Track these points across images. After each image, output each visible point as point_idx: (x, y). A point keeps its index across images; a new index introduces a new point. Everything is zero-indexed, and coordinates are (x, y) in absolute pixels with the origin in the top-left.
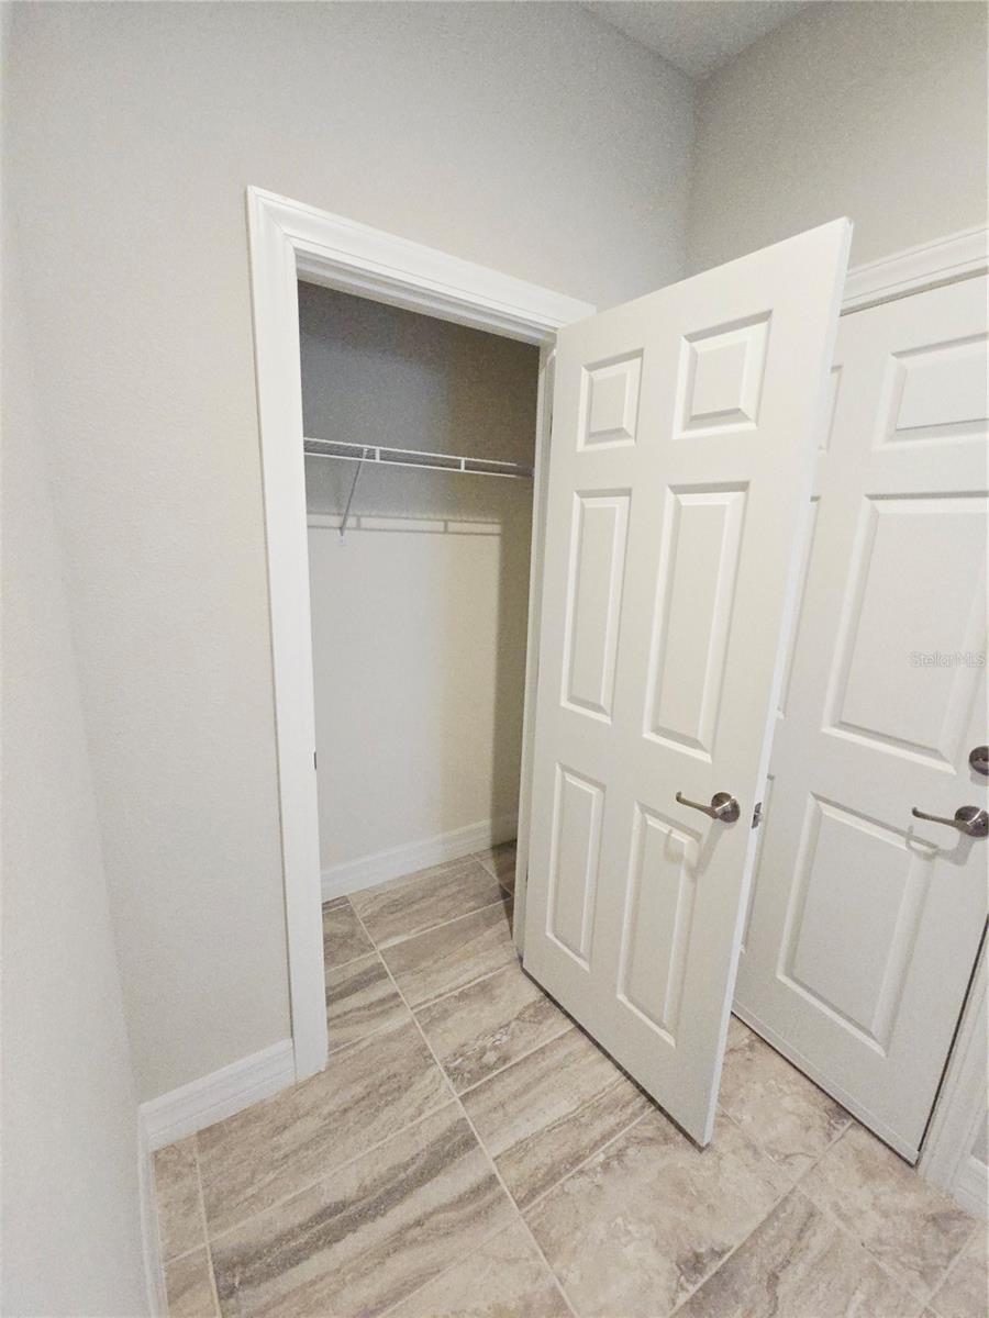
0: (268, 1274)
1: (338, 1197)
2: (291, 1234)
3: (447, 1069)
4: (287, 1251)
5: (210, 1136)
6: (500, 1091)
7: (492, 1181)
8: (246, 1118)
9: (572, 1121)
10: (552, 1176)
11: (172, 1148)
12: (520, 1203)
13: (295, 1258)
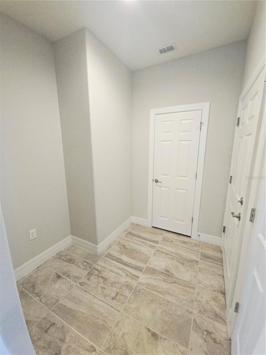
0: (131, 235)
1: (142, 236)
2: (135, 235)
3: (163, 237)
4: (134, 235)
5: (137, 225)
6: (166, 243)
7: (156, 247)
8: (140, 226)
9: (172, 252)
10: (162, 252)
11: (134, 223)
12: (156, 250)
13: (133, 236)
